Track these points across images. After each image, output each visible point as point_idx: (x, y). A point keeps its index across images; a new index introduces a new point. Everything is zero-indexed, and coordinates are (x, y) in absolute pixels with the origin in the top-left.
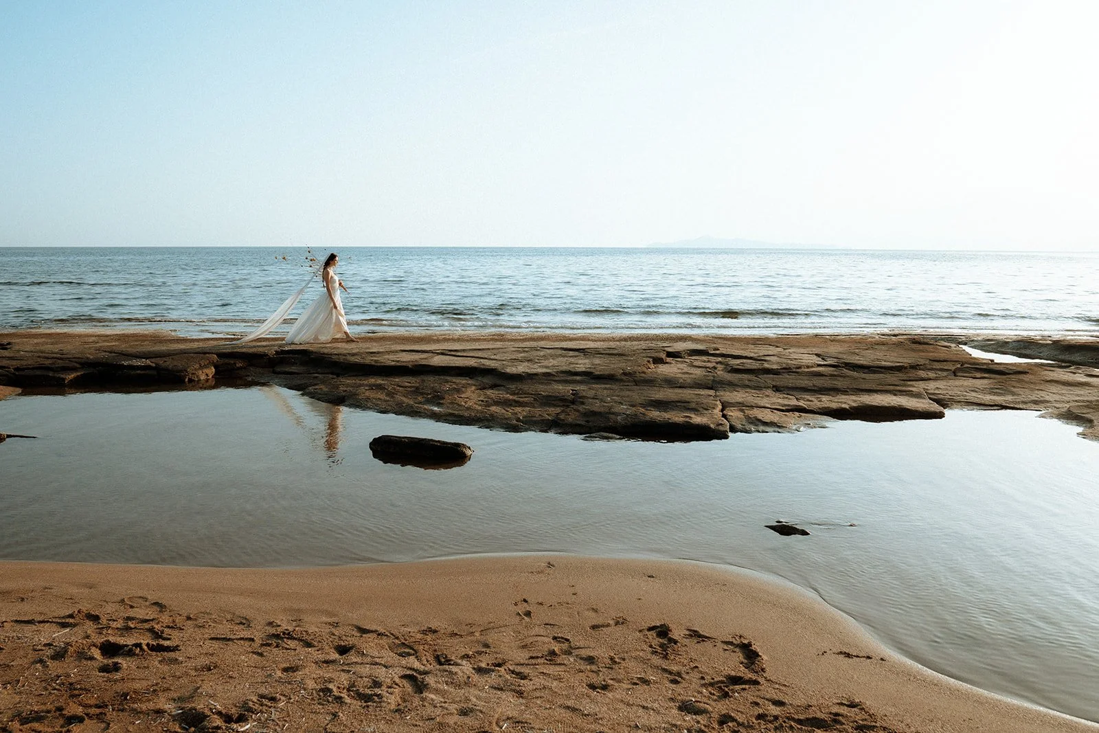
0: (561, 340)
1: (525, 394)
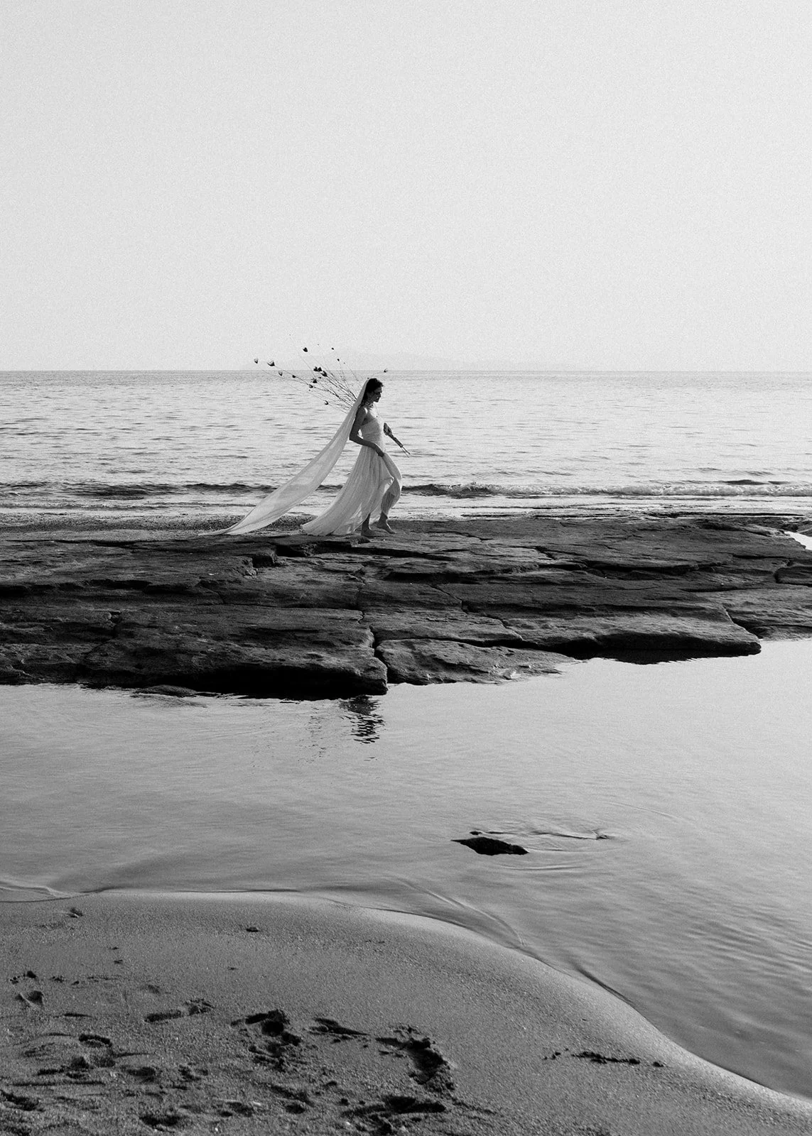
0: (91, 529)
1: (28, 620)
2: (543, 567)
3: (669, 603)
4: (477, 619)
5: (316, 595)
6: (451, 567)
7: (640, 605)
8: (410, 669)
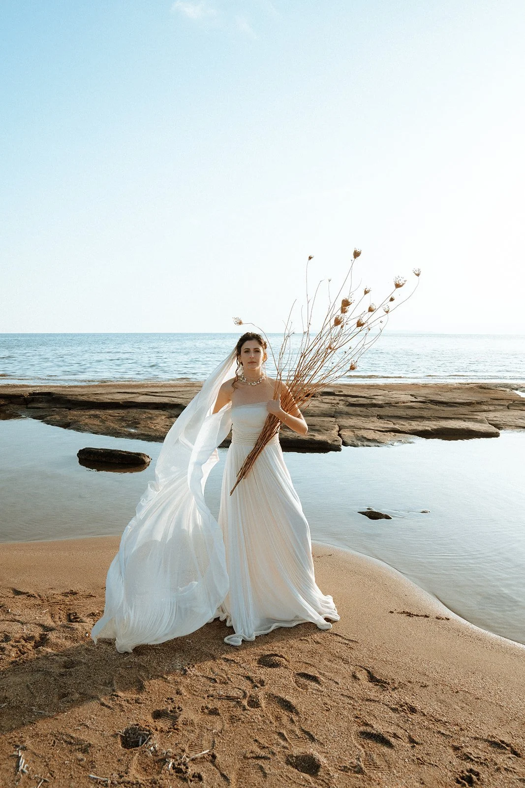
2: (412, 402)
3: (462, 416)
4: (382, 422)
5: (317, 412)
6: (374, 401)
7: (451, 417)
8: (352, 441)
